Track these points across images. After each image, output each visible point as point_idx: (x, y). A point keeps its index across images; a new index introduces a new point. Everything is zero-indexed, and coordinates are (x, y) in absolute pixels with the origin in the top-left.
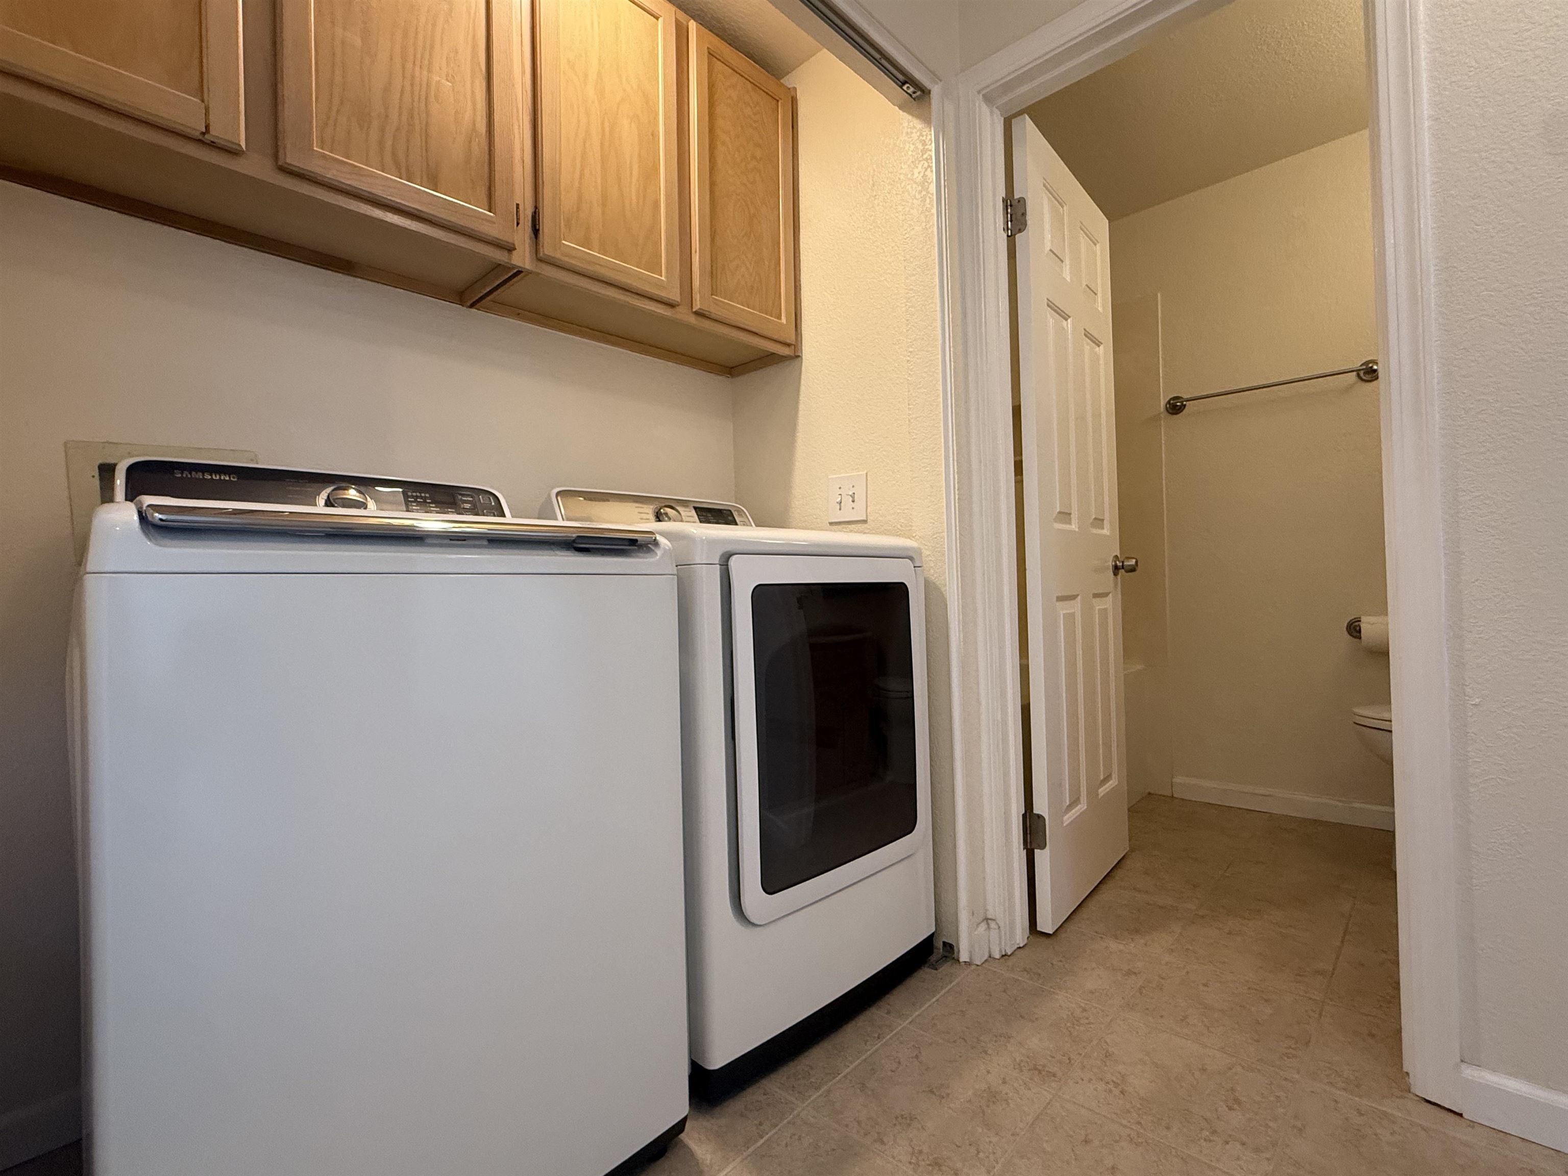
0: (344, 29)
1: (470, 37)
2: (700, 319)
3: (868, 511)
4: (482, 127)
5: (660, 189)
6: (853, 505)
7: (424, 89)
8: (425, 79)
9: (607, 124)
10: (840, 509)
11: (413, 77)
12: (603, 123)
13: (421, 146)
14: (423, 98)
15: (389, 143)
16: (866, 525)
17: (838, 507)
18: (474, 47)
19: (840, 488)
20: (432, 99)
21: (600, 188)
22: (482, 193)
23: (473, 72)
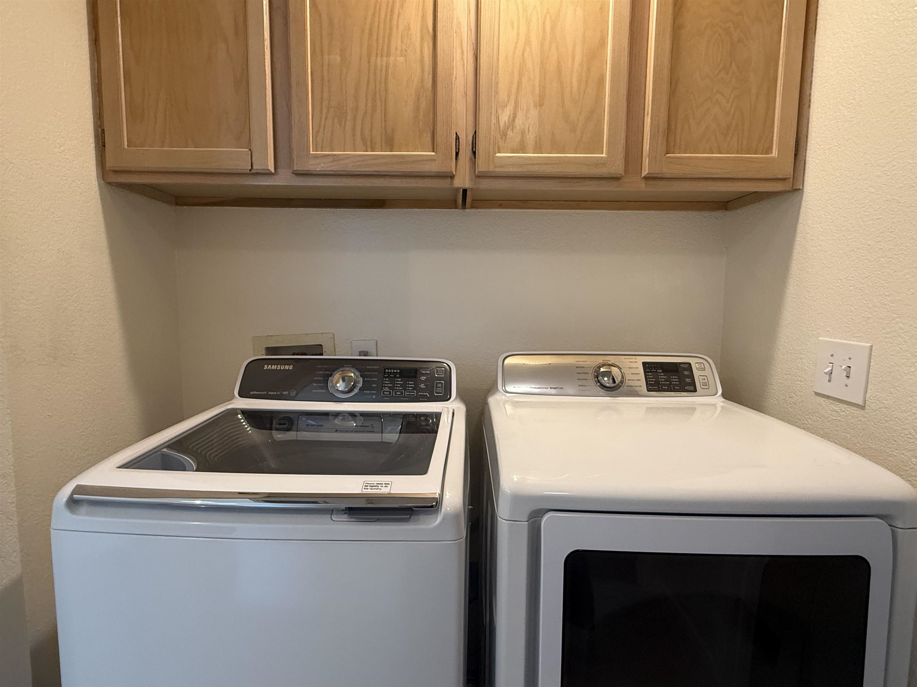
0: (329, 55)
1: (421, 7)
2: (651, 182)
3: (868, 395)
4: (429, 83)
5: (607, 62)
6: (848, 381)
7: (384, 75)
8: (384, 64)
9: (548, 22)
10: (829, 381)
11: (376, 66)
12: (544, 23)
13: (382, 120)
14: (383, 81)
15: (358, 128)
16: (862, 412)
17: (828, 378)
18: (424, 17)
19: (832, 355)
20: (390, 76)
21: (537, 89)
22: (427, 137)
23: (422, 38)
